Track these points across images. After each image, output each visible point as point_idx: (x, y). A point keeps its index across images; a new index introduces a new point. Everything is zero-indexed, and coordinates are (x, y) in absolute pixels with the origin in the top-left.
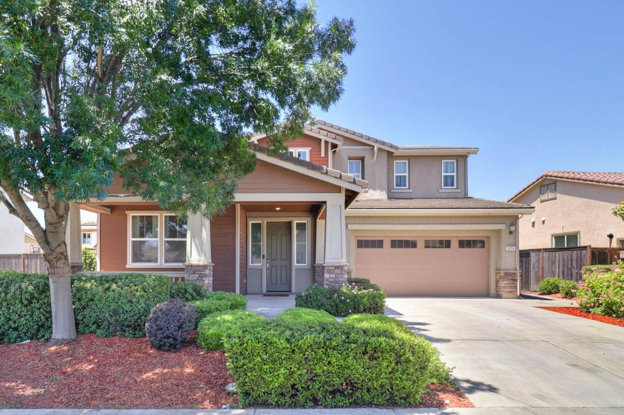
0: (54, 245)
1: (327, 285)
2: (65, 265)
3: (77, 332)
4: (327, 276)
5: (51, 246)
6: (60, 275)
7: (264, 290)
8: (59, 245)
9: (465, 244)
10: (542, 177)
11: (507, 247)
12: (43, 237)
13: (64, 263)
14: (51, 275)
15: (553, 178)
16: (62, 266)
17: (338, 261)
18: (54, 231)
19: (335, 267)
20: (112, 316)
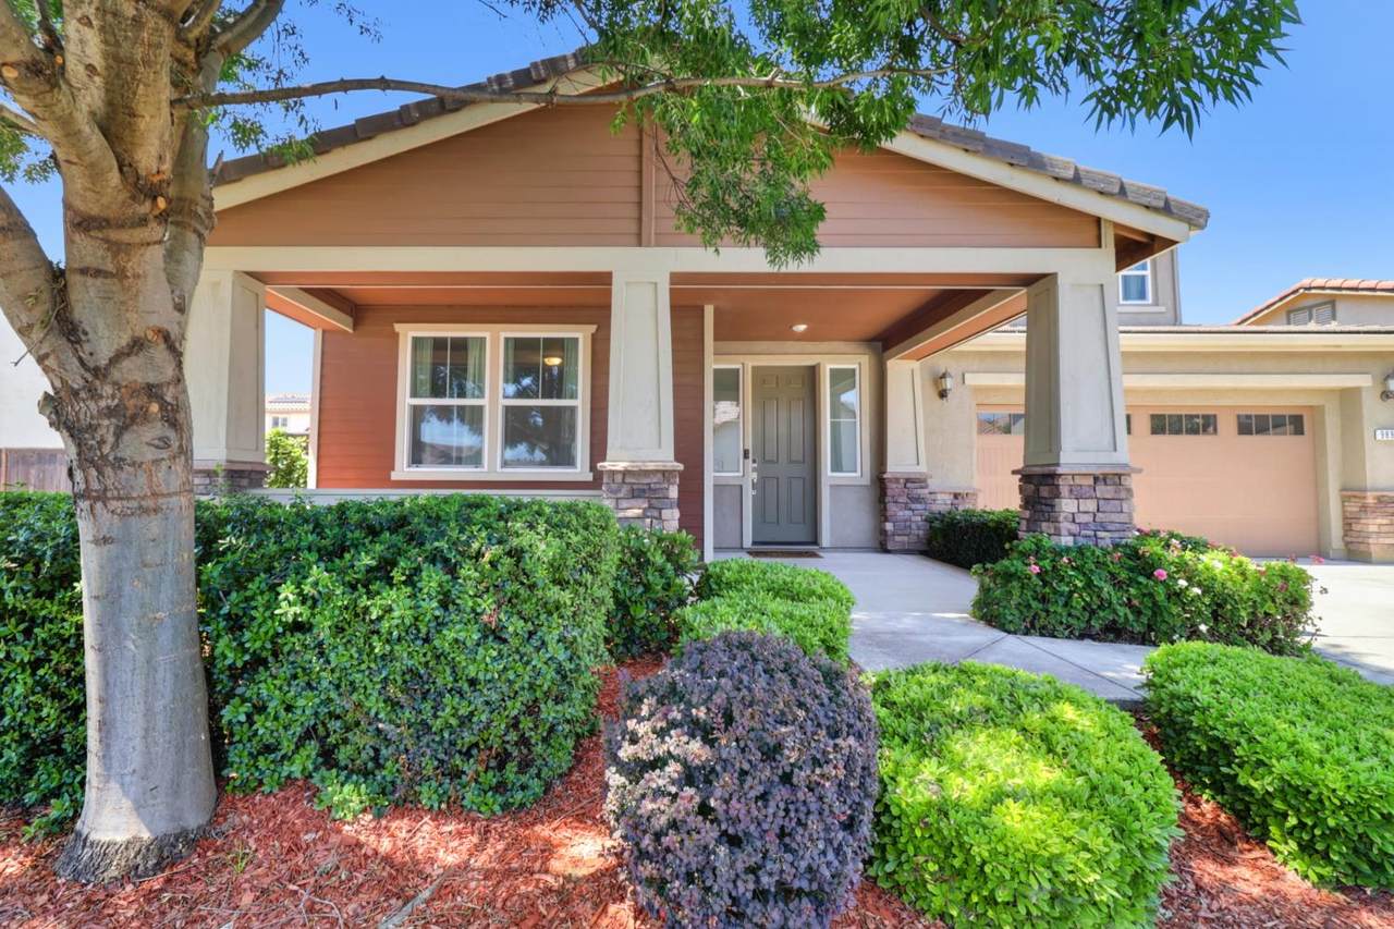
0: (104, 342)
1: (1071, 534)
2: (164, 454)
3: (220, 781)
4: (1067, 506)
5: (87, 347)
6: (134, 504)
7: (748, 542)
8: (137, 345)
9: (1253, 425)
10: (1297, 291)
11: (1378, 432)
12: (45, 296)
13: (164, 443)
14: (84, 504)
15: (1328, 292)
16: (150, 454)
17: (1104, 458)
18: (110, 267)
19: (1096, 479)
20: (394, 705)
